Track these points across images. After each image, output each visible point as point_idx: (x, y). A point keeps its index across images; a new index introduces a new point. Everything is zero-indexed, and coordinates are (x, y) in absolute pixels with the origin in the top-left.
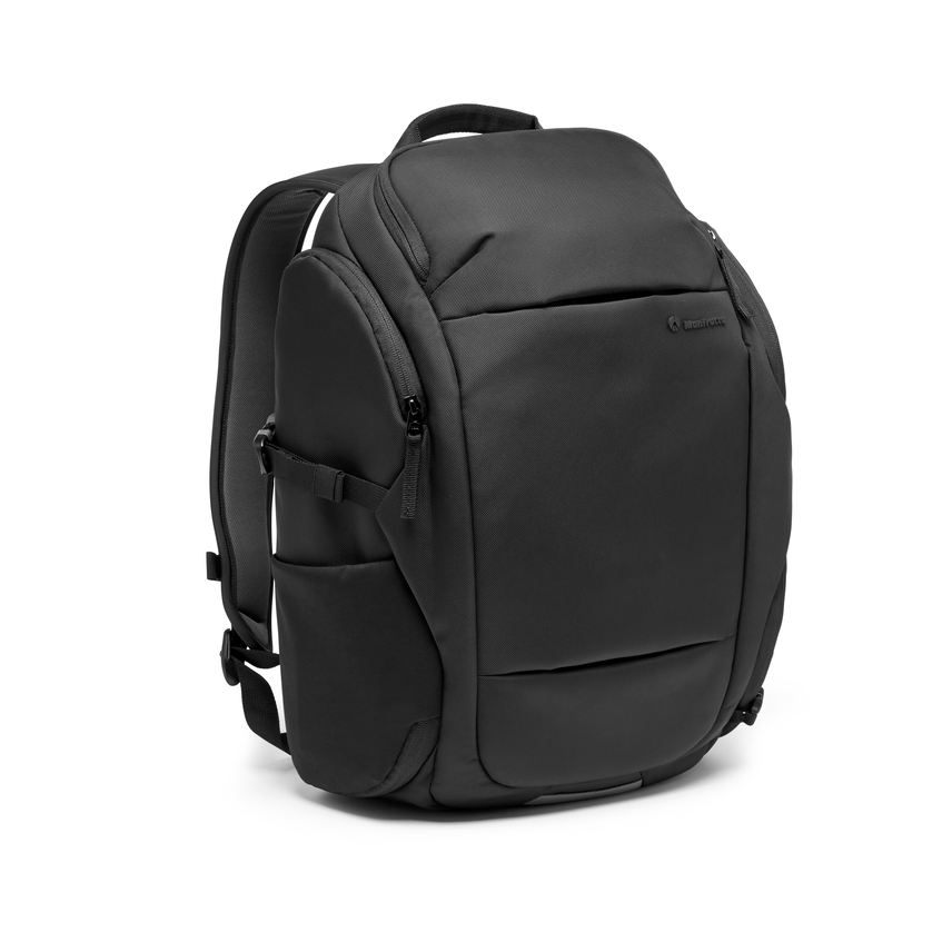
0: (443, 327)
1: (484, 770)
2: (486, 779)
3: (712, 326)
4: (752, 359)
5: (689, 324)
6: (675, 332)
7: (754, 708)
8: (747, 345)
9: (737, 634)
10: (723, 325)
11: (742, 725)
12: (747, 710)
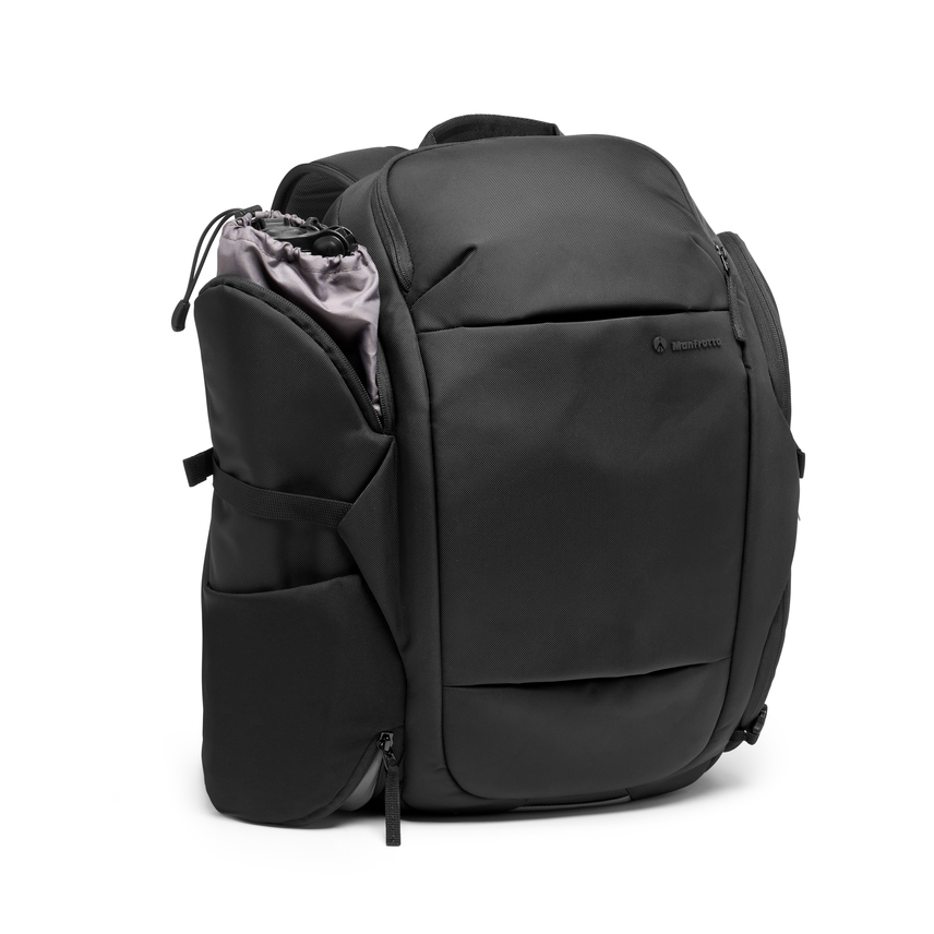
0: (419, 339)
1: (453, 779)
2: (456, 789)
3: (705, 348)
4: (753, 382)
5: (677, 346)
6: (661, 353)
7: (756, 728)
8: (747, 367)
9: (732, 657)
10: (719, 346)
11: (744, 743)
12: (749, 729)
